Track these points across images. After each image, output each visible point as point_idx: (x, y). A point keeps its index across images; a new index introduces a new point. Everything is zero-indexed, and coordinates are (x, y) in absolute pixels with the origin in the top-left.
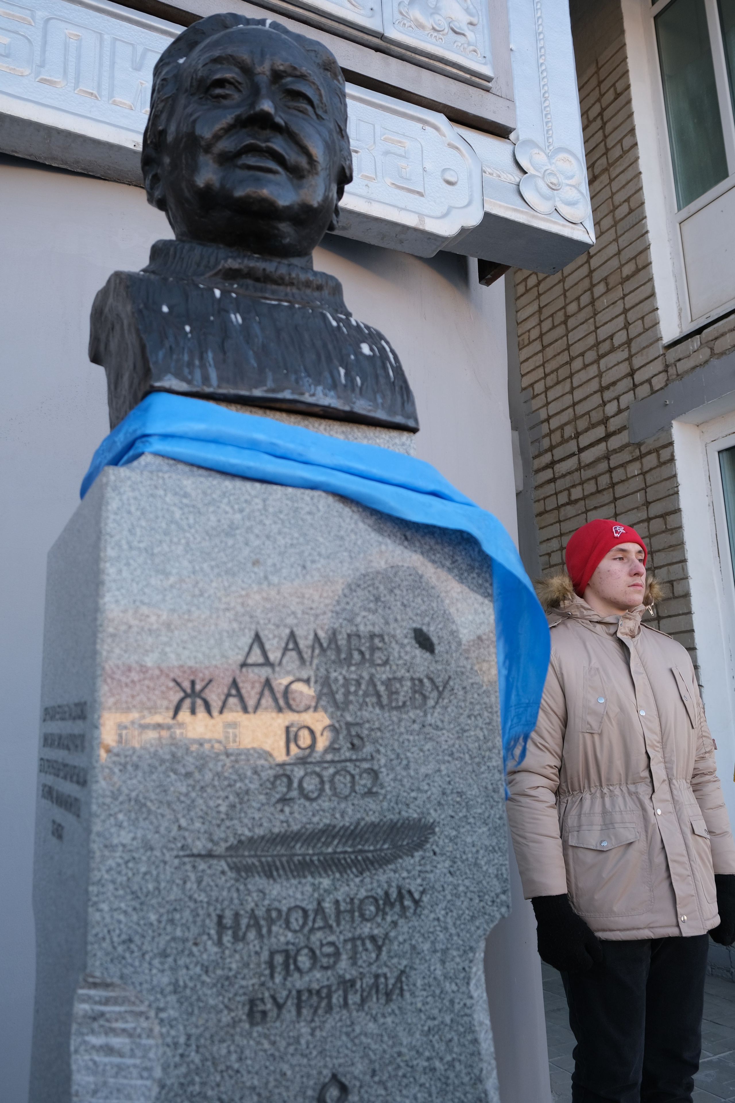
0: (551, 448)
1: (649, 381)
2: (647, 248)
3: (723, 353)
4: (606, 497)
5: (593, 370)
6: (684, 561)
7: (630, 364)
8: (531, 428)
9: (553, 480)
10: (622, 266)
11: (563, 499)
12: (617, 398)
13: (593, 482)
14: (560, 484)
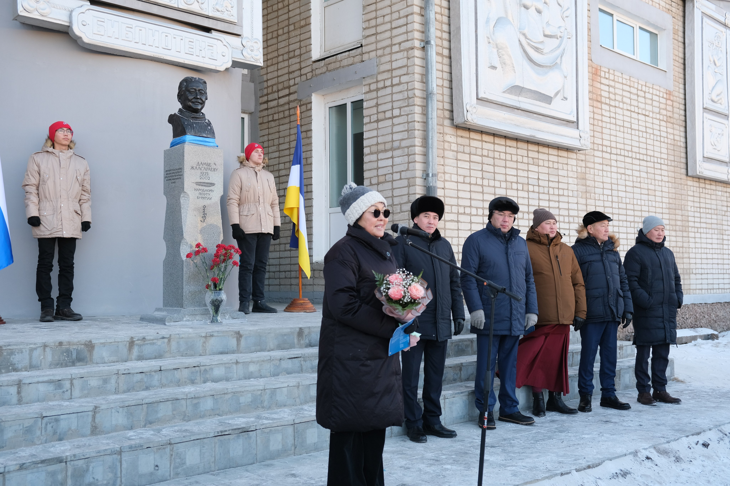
0: (267, 95)
1: (306, 74)
2: (310, 16)
3: (330, 71)
4: (287, 120)
5: (286, 64)
6: (311, 150)
7: (300, 65)
8: (260, 83)
9: (267, 109)
10: (301, 20)
11: (270, 118)
12: (294, 79)
13: (282, 113)
14: (270, 111)
